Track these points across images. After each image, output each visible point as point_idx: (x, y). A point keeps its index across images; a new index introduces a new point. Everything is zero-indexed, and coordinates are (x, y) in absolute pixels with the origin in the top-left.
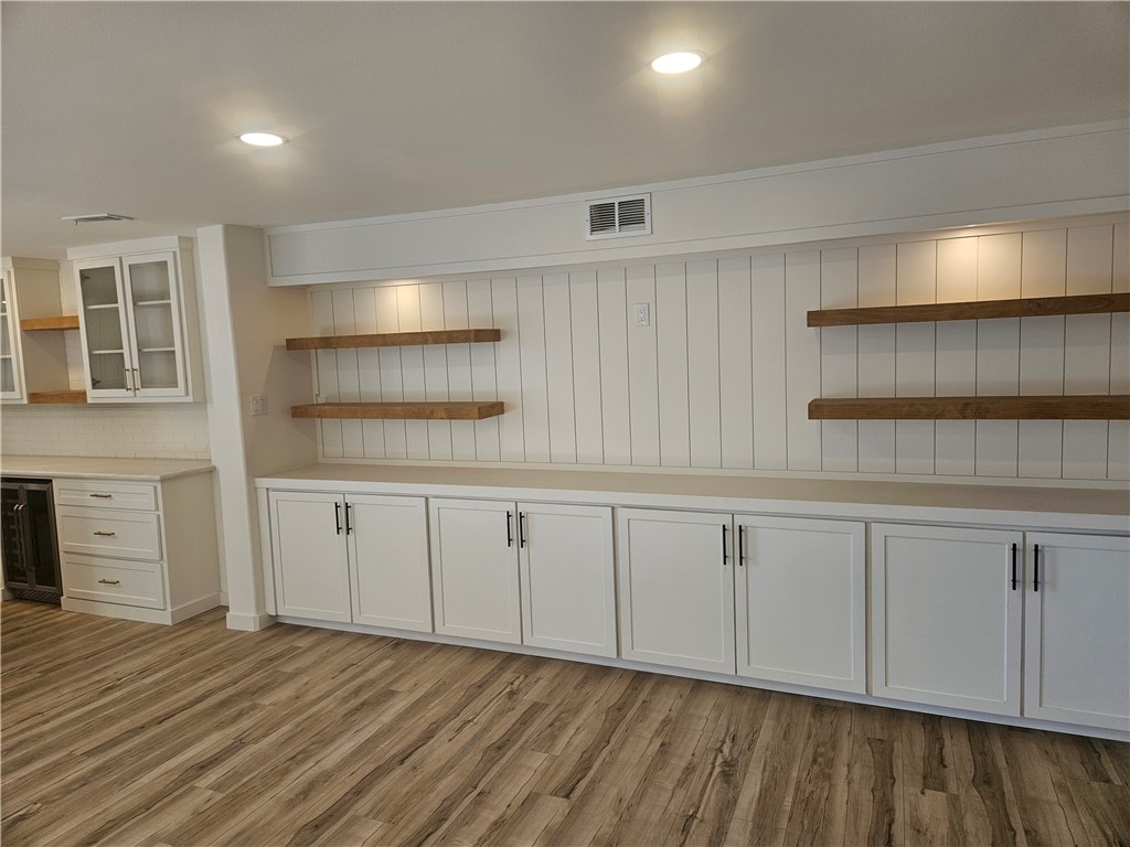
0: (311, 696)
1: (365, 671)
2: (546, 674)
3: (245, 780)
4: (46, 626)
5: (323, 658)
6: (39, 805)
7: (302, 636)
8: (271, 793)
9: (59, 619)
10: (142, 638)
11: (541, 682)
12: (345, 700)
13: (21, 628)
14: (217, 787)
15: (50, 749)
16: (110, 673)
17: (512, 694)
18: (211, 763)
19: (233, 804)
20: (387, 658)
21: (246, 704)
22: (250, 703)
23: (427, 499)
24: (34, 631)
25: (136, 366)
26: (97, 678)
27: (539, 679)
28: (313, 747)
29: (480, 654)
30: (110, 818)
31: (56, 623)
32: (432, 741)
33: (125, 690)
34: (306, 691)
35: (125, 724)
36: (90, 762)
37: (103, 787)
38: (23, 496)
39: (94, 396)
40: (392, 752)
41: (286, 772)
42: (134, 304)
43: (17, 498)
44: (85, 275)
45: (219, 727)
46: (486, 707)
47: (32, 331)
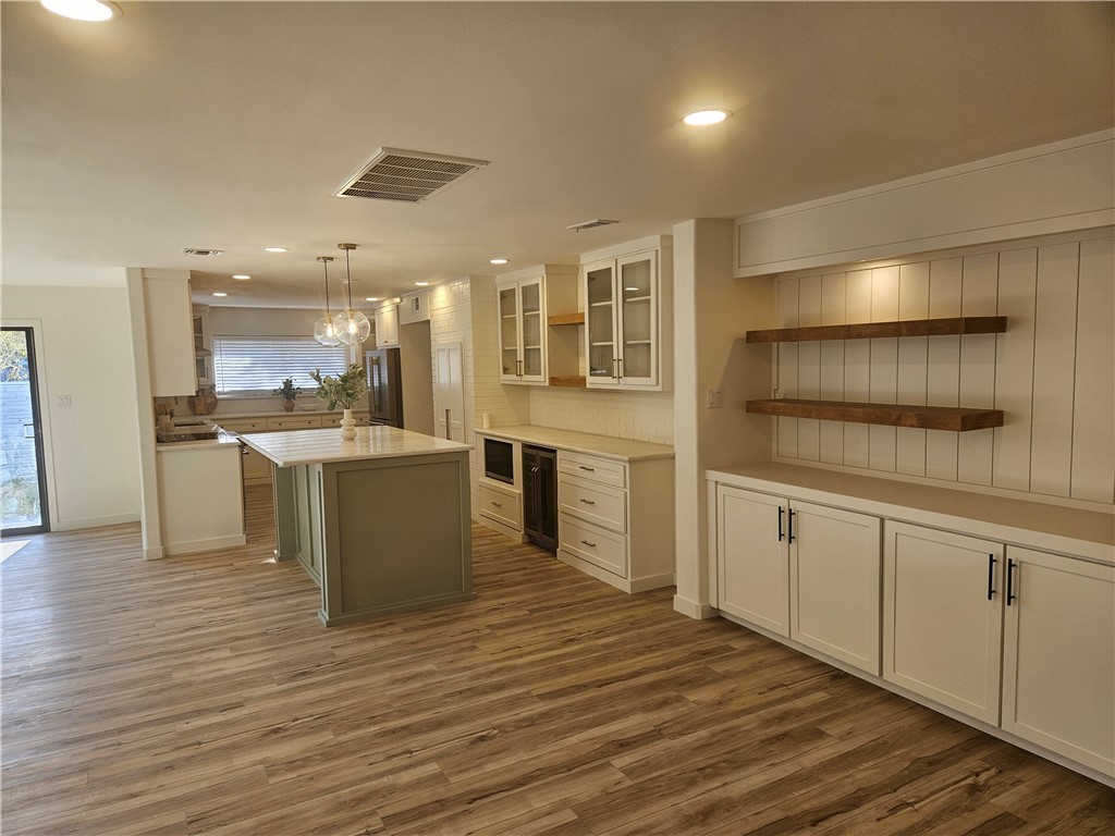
0: (733, 707)
1: (796, 696)
2: (1031, 779)
3: (654, 775)
4: (544, 571)
5: (755, 668)
6: (496, 731)
7: (737, 638)
8: (673, 800)
9: (554, 567)
10: (606, 600)
11: (1021, 787)
12: (767, 723)
13: (526, 568)
14: (629, 772)
16: (574, 626)
17: (974, 789)
18: (629, 744)
19: (639, 796)
20: (823, 689)
21: (673, 694)
22: (677, 693)
23: (882, 520)
24: (534, 573)
25: (621, 357)
26: (565, 627)
27: (1019, 781)
28: (723, 764)
29: (939, 721)
30: (541, 765)
31: (550, 570)
32: (856, 811)
33: (583, 645)
34: (731, 700)
35: (573, 678)
36: (541, 704)
37: (542, 733)
38: (538, 460)
39: (591, 382)
40: (807, 806)
41: (692, 783)
43: (534, 461)
44: (591, 277)
45: (645, 709)
46: (934, 793)
47: (554, 326)
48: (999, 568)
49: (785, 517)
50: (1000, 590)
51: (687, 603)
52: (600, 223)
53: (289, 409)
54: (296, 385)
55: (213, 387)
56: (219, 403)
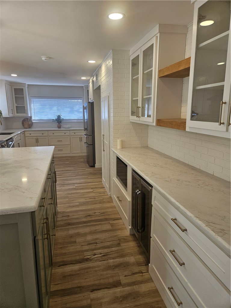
53: (59, 127)
54: (62, 117)
55: (31, 117)
56: (33, 124)
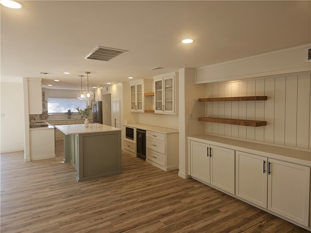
0: (195, 204)
1: (212, 201)
2: (276, 223)
3: (172, 224)
4: (142, 165)
5: (201, 192)
6: (127, 212)
7: (195, 184)
9: (145, 164)
10: (159, 173)
11: (273, 226)
12: (204, 208)
13: (137, 164)
14: (165, 223)
15: (133, 197)
16: (150, 181)
17: (260, 226)
18: (166, 215)
20: (219, 199)
21: (178, 200)
22: (179, 200)
23: (235, 151)
24: (139, 166)
25: (164, 105)
26: (148, 181)
27: (272, 224)
28: (192, 221)
29: (251, 207)
30: (140, 222)
31: (144, 165)
33: (152, 187)
34: (194, 202)
35: (150, 196)
36: (140, 204)
37: (141, 212)
38: (141, 133)
39: (156, 112)
41: (183, 226)
42: (165, 89)
44: (156, 83)
45: (170, 205)
46: (249, 228)
47: (146, 96)
48: (266, 164)
49: (209, 150)
50: (267, 170)
51: (182, 174)
52: (159, 68)
53: (70, 118)
54: (71, 111)
55: (47, 111)
56: (49, 116)
